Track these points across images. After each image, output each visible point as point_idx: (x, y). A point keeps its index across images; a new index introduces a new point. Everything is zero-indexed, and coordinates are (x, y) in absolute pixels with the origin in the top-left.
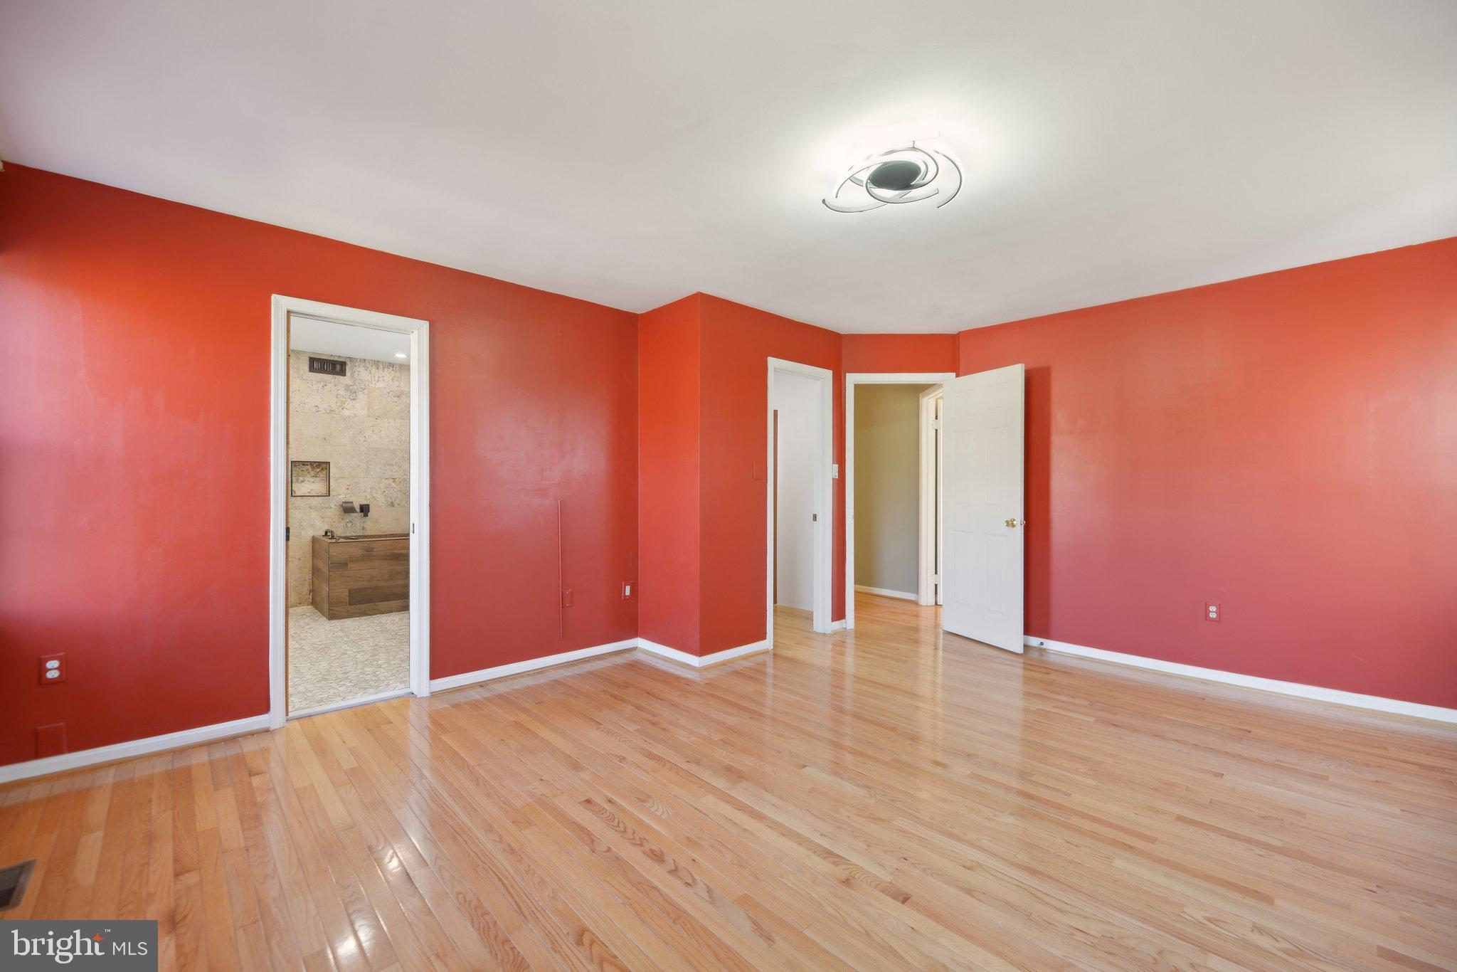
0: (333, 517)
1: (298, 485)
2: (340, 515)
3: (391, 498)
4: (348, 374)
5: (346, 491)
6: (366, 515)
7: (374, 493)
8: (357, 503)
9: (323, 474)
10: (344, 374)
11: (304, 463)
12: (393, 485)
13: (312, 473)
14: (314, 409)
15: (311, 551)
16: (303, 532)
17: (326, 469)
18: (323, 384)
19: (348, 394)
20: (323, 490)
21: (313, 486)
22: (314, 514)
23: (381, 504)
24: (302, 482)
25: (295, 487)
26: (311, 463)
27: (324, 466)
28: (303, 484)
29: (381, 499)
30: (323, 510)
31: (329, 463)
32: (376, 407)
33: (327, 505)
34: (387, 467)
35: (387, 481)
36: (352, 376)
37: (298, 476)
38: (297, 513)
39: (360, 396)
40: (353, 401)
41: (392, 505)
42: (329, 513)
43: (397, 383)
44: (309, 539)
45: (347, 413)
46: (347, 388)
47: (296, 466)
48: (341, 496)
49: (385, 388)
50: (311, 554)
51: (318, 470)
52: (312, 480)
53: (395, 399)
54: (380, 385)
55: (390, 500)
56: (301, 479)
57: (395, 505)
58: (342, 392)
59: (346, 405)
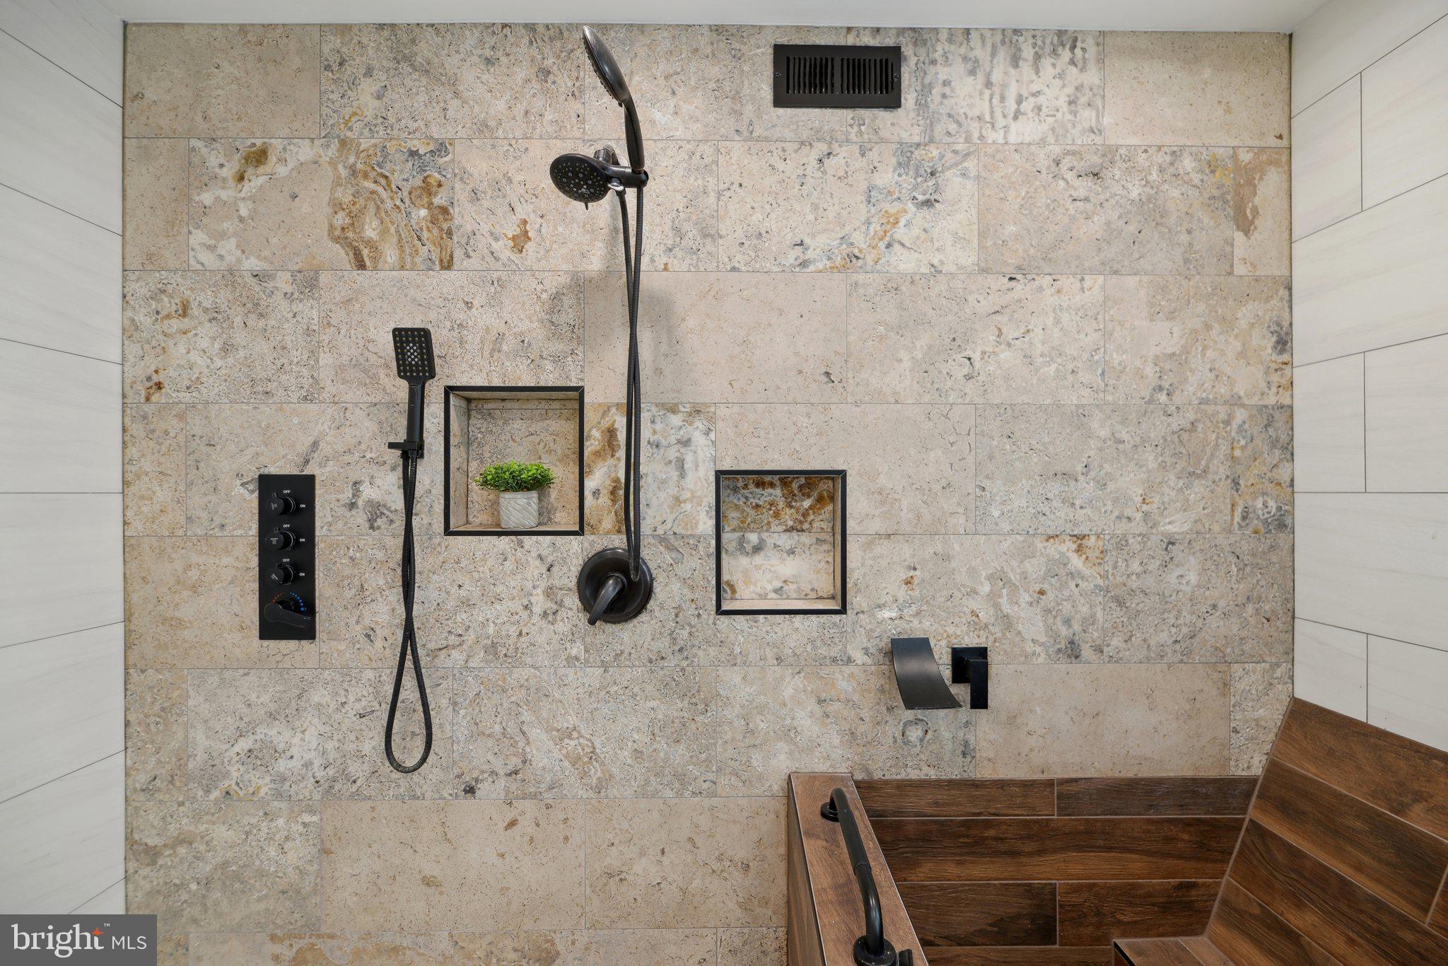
0: (856, 698)
1: (744, 561)
2: (882, 691)
3: (1067, 622)
4: (909, 97)
5: (902, 594)
6: (980, 700)
7: (1004, 600)
8: (944, 643)
9: (822, 521)
10: (895, 103)
11: (761, 478)
12: (1077, 562)
13: (788, 516)
14: (792, 256)
15: (783, 836)
16: (756, 758)
17: (832, 499)
18: (821, 148)
19: (908, 181)
20: (826, 583)
21: (789, 568)
22: (792, 686)
23: (1030, 647)
24: (757, 549)
25: (734, 567)
26: (785, 477)
27: (825, 486)
28: (758, 559)
29: (1032, 626)
30: (823, 672)
31: (842, 474)
32: (1011, 229)
33: (835, 651)
34: (1054, 488)
35: (1053, 549)
36: (921, 105)
37: (743, 527)
38: (737, 679)
39: (954, 185)
40: (925, 212)
41: (1072, 651)
42: (843, 681)
43: (1087, 116)
44: (777, 786)
45: (904, 262)
46: (906, 157)
47: (735, 490)
48: (887, 614)
49: (1043, 142)
50: (782, 850)
51: (807, 503)
52: (786, 541)
53: (1083, 187)
54: (1026, 130)
55: (1064, 631)
56: (753, 538)
57: (1087, 652)
58: (886, 177)
59: (900, 232)
